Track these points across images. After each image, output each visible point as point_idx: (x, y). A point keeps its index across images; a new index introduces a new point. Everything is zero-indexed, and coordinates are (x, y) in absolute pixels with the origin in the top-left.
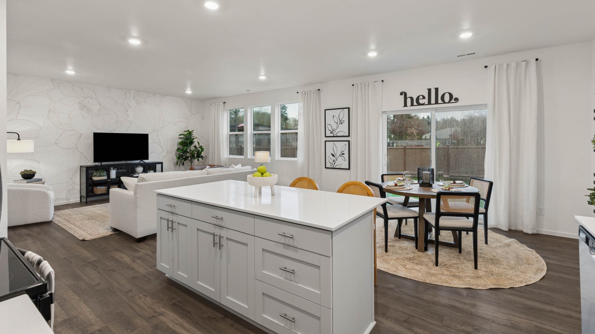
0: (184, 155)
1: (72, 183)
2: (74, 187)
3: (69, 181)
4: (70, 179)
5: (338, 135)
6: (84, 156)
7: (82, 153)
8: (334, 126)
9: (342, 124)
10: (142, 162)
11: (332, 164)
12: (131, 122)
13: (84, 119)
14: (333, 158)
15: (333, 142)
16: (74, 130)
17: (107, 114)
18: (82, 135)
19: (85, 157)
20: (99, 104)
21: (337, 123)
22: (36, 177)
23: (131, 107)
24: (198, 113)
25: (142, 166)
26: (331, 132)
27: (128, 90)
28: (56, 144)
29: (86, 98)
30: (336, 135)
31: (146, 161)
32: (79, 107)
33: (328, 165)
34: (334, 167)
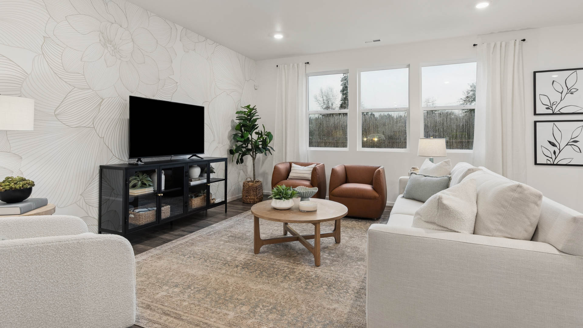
0: (244, 146)
1: (84, 204)
2: (88, 214)
3: (80, 200)
4: (81, 195)
5: (562, 111)
6: (107, 144)
7: (104, 137)
8: (555, 97)
9: (572, 94)
10: (194, 157)
11: (551, 158)
12: (177, 83)
13: (107, 67)
14: (552, 149)
15: (553, 123)
16: (90, 88)
17: (144, 63)
18: (103, 100)
19: (108, 147)
20: (133, 41)
21: (561, 93)
22: (33, 195)
23: (176, 55)
24: (251, 80)
25: (199, 166)
26: (547, 107)
27: (174, 23)
28: (56, 115)
29: (113, 23)
30: (558, 112)
31: (201, 155)
32: (100, 40)
33: (541, 159)
34: (555, 163)
